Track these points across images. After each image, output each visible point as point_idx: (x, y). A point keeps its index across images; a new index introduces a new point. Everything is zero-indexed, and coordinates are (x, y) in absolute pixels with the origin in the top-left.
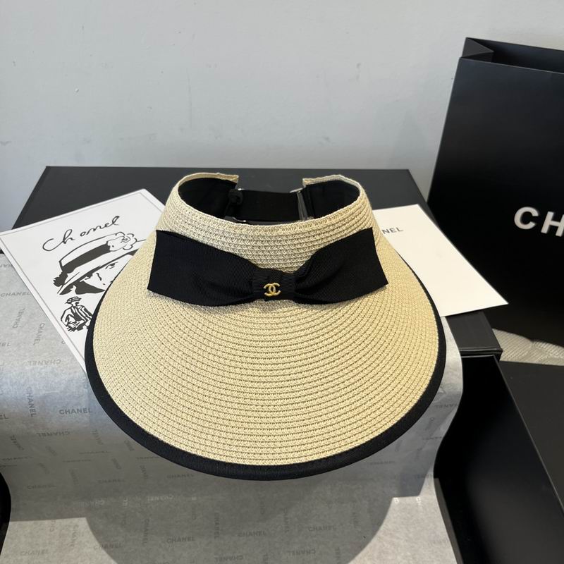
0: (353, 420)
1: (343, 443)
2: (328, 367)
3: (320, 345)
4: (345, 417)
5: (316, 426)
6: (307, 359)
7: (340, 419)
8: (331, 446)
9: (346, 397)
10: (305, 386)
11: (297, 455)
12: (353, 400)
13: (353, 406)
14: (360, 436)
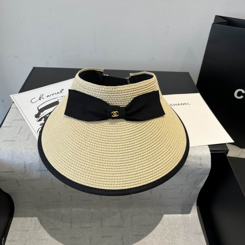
0: (149, 171)
1: (144, 181)
2: (139, 148)
3: (136, 139)
4: (146, 170)
5: (133, 173)
6: (130, 144)
7: (143, 171)
8: (139, 182)
9: (146, 161)
10: (129, 156)
11: (124, 185)
12: (149, 163)
13: (149, 166)
14: (152, 178)
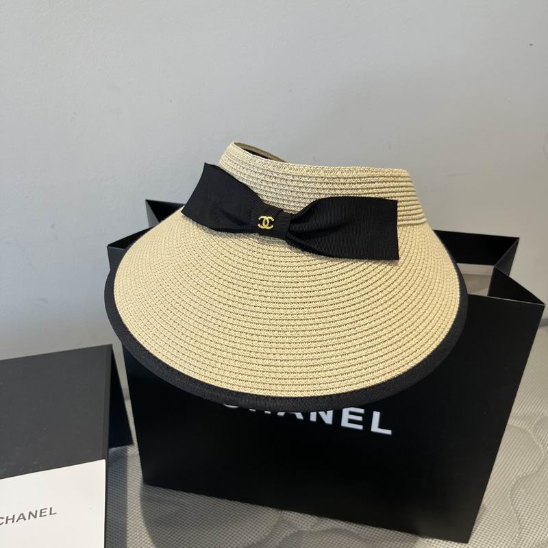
0: (298, 370)
1: (280, 388)
2: (295, 311)
3: (296, 290)
4: (292, 364)
5: (260, 361)
6: (277, 298)
7: (286, 363)
8: (267, 386)
9: (301, 345)
10: (265, 321)
11: (232, 381)
12: (307, 351)
13: (305, 357)
14: (301, 388)
